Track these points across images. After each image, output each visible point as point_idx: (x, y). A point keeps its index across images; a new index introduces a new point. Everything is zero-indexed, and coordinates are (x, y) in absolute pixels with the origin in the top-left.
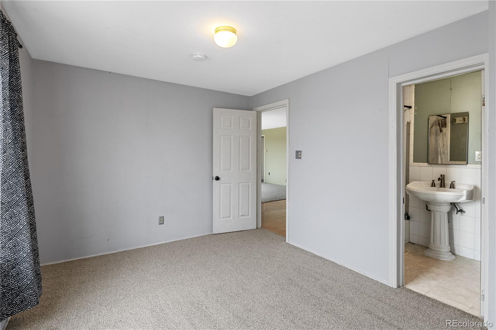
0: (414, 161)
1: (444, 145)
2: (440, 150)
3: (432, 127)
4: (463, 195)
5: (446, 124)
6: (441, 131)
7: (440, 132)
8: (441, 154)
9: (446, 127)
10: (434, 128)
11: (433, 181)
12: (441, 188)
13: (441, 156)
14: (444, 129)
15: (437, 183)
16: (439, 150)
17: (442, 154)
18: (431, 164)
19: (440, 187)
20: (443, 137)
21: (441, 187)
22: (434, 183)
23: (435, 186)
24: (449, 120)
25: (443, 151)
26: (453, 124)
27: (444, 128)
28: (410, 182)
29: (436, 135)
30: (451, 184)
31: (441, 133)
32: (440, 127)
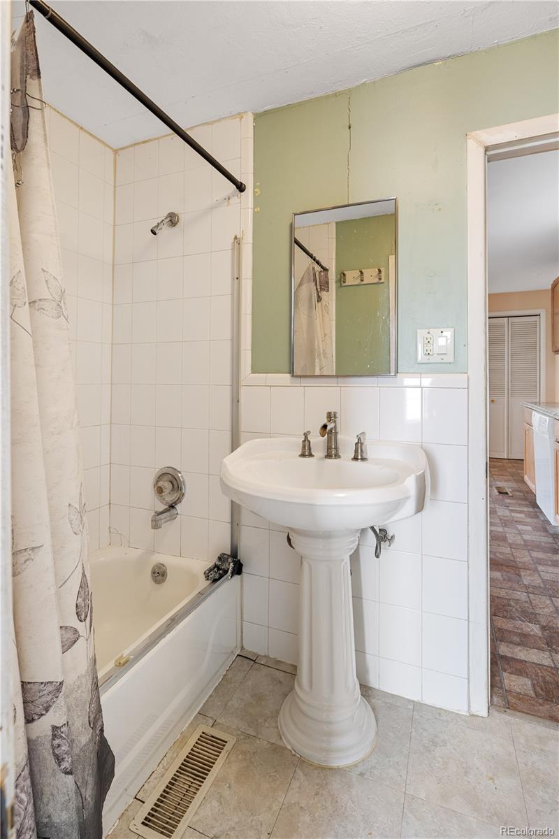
0: (254, 371)
1: (325, 335)
2: (319, 348)
3: (300, 285)
4: (407, 498)
5: (327, 283)
6: (319, 299)
7: (318, 301)
8: (319, 355)
9: (328, 291)
10: (304, 288)
11: (306, 435)
12: (328, 460)
13: (320, 360)
14: (323, 294)
15: (318, 441)
16: (316, 344)
17: (322, 356)
18: (300, 377)
19: (326, 457)
20: (322, 315)
21: (329, 456)
22: (309, 442)
23: (311, 455)
24: (334, 277)
25: (324, 350)
26: (341, 286)
27: (325, 292)
28: (242, 440)
29: (310, 307)
30: (356, 444)
31: (320, 304)
32: (317, 289)
